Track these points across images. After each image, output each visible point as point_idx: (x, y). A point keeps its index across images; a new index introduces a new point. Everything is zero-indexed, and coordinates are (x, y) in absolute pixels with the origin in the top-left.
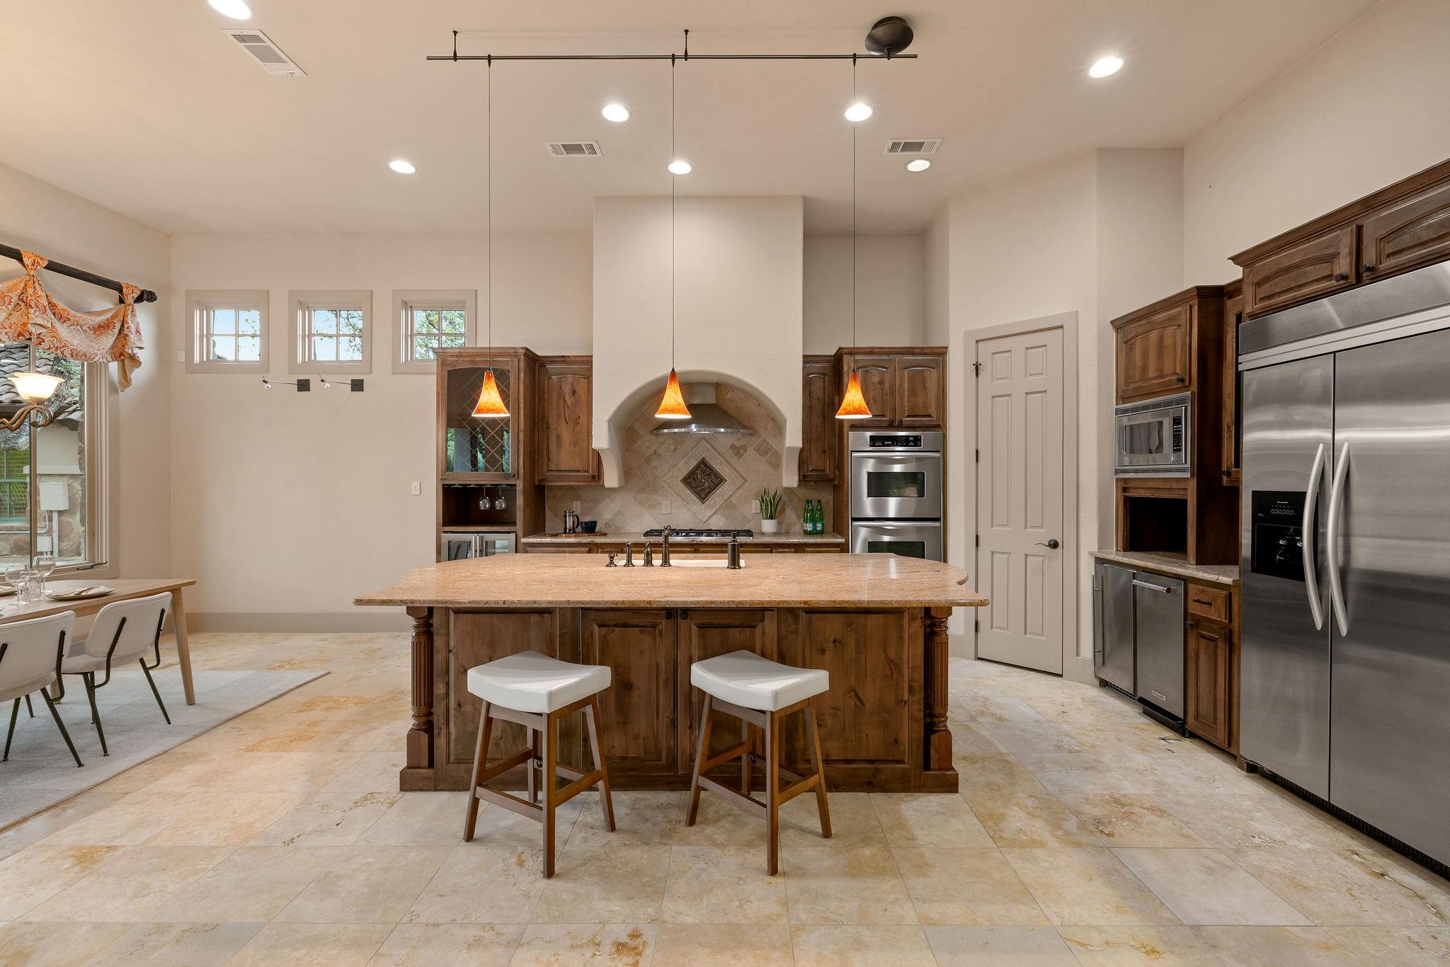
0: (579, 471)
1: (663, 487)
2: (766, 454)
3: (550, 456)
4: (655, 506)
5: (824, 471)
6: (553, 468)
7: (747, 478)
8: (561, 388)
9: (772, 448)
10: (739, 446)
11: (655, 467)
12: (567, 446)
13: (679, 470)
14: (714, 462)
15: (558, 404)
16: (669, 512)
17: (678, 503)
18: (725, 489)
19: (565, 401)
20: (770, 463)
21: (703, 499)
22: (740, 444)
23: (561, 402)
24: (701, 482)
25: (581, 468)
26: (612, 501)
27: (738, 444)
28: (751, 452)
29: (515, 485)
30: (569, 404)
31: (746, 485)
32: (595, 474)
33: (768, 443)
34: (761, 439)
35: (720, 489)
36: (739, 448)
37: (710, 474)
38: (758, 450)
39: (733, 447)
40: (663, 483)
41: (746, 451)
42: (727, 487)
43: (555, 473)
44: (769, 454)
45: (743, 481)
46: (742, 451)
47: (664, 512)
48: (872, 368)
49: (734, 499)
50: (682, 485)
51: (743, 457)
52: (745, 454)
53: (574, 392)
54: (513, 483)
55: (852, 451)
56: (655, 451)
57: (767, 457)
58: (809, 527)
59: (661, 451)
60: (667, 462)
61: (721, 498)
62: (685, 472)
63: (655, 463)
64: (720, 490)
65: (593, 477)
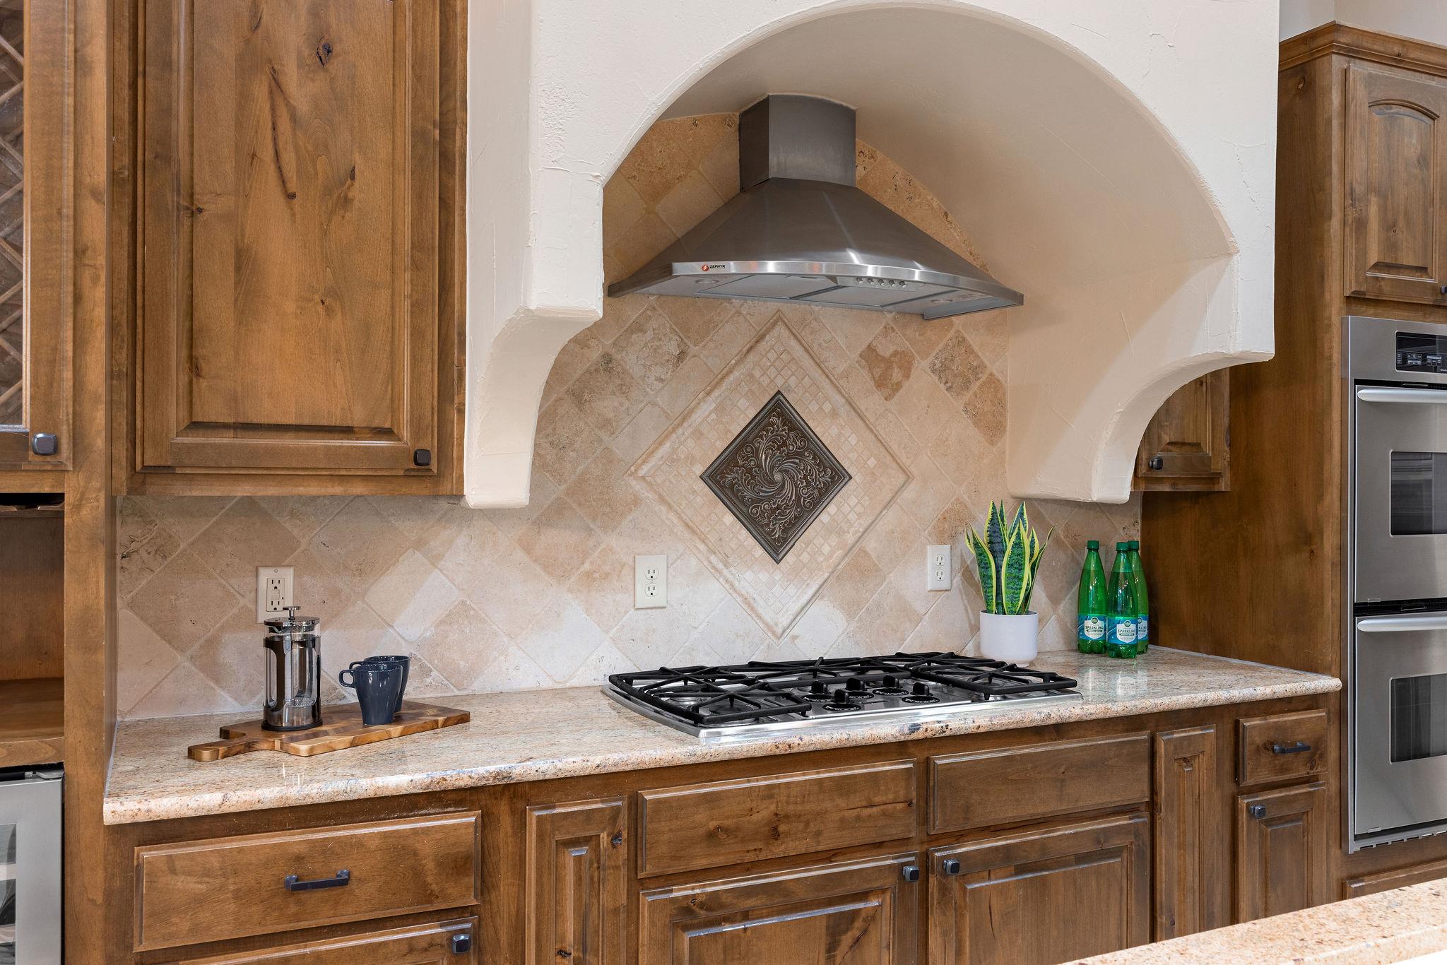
0: (347, 431)
1: (636, 501)
2: (966, 385)
3: (200, 352)
4: (606, 576)
5: (1197, 445)
6: (214, 410)
7: (913, 469)
8: (256, 25)
9: (982, 366)
10: (887, 354)
11: (606, 424)
12: (290, 307)
13: (698, 434)
14: (814, 407)
15: (244, 99)
16: (659, 600)
17: (694, 562)
18: (846, 508)
19: (277, 85)
20: (976, 417)
21: (776, 546)
22: (892, 349)
23: (260, 90)
24: (772, 482)
25: (358, 418)
26: (435, 560)
27: (886, 350)
28: (922, 379)
29: (57, 498)
30: (303, 106)
31: (909, 494)
32: (424, 444)
33: (970, 351)
34: (952, 333)
35: (832, 508)
36: (888, 363)
37: (799, 454)
38: (941, 370)
39: (870, 356)
40: (637, 486)
41: (907, 376)
42: (853, 501)
43: (226, 439)
44: (975, 386)
45: (902, 478)
46: (896, 375)
47: (643, 599)
48: (1403, 110)
49: (871, 545)
50: (704, 493)
51: (901, 392)
52: (906, 384)
53: (324, 52)
54: (45, 486)
55: (1357, 382)
56: (607, 359)
57: (967, 396)
58: (1093, 630)
59: (631, 360)
60: (654, 404)
61: (834, 540)
62: (716, 444)
63: (607, 405)
64: (831, 512)
65: (420, 459)
